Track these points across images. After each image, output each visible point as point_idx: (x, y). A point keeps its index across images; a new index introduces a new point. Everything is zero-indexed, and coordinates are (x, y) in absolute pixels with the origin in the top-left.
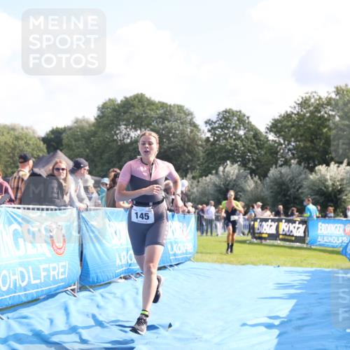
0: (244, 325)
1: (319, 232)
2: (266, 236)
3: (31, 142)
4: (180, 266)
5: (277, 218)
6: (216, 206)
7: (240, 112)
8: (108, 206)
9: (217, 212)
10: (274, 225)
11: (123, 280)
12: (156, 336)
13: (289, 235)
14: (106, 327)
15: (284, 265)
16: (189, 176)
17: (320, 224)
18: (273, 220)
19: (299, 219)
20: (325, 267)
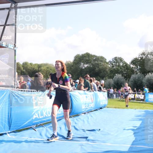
0: (124, 129)
1: (149, 97)
2: (131, 99)
3: (52, 69)
4: (102, 109)
5: (134, 93)
6: (113, 89)
7: (121, 58)
8: (78, 90)
9: (114, 91)
10: (133, 95)
11: (83, 114)
12: (95, 133)
13: (139, 99)
14: (78, 130)
15: (137, 109)
16: (104, 79)
17: (149, 95)
18: (133, 94)
19: (142, 93)
20: (152, 109)
